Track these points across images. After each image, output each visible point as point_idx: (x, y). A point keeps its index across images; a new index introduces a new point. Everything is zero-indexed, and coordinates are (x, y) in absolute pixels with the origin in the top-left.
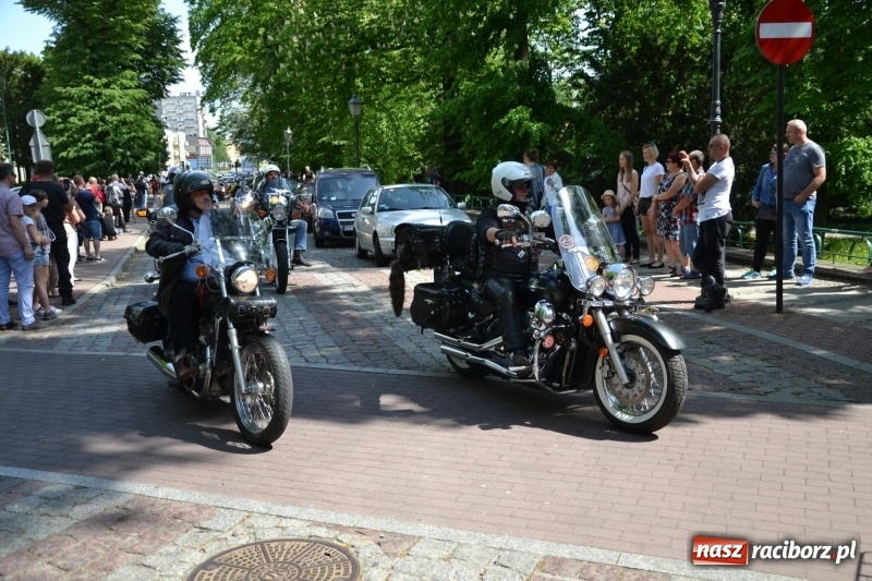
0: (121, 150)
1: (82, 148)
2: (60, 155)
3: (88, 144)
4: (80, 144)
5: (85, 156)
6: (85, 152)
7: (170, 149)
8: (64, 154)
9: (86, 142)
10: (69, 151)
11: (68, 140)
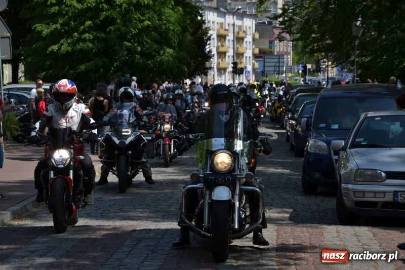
1: (80, 40)
2: (50, 49)
3: (87, 36)
4: (76, 35)
5: (81, 50)
6: (81, 45)
7: (212, 46)
8: (55, 47)
9: (84, 32)
10: (62, 44)
11: (61, 29)
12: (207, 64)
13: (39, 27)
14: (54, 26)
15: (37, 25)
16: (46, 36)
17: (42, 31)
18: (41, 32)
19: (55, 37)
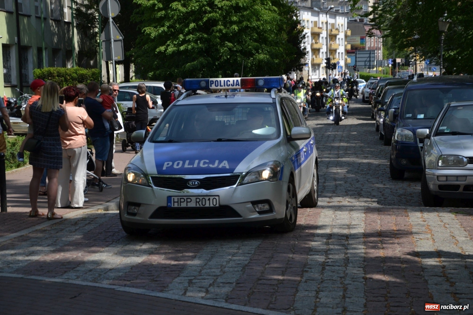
0: (230, 44)
1: (184, 42)
2: (158, 50)
3: (191, 36)
4: (181, 37)
5: (186, 50)
6: (186, 46)
7: (307, 44)
8: (162, 48)
9: (189, 33)
10: (169, 45)
11: (168, 31)
12: (302, 61)
13: (148, 30)
14: (162, 29)
15: (146, 28)
16: (155, 37)
17: (151, 33)
18: (149, 34)
19: (162, 39)
